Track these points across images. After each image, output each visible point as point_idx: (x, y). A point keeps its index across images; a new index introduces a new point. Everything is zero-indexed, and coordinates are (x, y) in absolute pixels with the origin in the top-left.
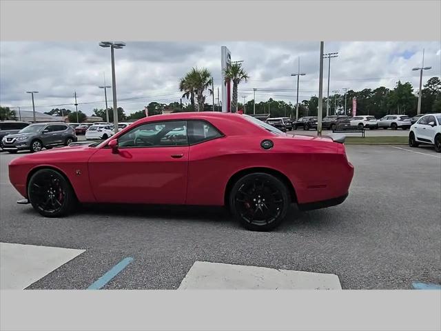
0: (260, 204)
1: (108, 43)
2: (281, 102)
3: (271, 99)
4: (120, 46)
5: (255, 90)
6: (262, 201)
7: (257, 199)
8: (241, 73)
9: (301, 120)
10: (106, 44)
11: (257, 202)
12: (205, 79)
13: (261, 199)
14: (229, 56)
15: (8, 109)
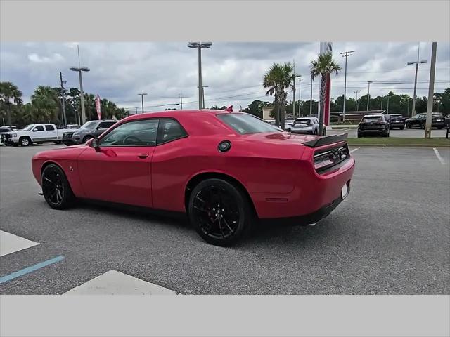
0: (219, 215)
1: (196, 44)
2: (403, 96)
3: (391, 93)
4: (207, 45)
5: (370, 83)
6: (221, 210)
7: (217, 208)
8: (332, 64)
9: (416, 117)
10: (193, 45)
11: (216, 212)
12: (287, 74)
13: (221, 208)
14: (330, 46)
15: (123, 109)
